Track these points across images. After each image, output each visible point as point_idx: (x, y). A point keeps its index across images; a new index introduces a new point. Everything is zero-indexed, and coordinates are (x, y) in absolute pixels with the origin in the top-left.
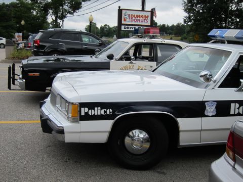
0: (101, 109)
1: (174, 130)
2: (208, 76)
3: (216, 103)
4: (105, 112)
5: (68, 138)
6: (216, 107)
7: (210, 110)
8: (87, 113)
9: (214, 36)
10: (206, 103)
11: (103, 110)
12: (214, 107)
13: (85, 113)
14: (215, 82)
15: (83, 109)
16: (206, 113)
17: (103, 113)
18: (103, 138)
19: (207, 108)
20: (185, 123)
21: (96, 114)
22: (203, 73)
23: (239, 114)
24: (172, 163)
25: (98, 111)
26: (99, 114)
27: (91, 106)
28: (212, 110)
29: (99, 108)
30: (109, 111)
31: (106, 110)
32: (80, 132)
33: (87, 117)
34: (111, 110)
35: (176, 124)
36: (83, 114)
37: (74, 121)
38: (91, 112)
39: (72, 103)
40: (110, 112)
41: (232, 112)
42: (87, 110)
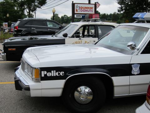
0: (56, 72)
1: (110, 86)
2: (133, 46)
3: (139, 65)
4: (59, 74)
5: (33, 94)
6: (140, 68)
8: (46, 75)
9: (137, 18)
10: (132, 65)
11: (57, 73)
12: (138, 68)
13: (45, 75)
14: (138, 50)
15: (43, 72)
16: (133, 73)
17: (57, 75)
18: (58, 93)
19: (133, 69)
20: (117, 80)
21: (53, 75)
22: (130, 44)
24: (109, 109)
25: (54, 73)
26: (55, 75)
27: (49, 69)
28: (137, 70)
29: (55, 71)
31: (59, 72)
32: (42, 89)
33: (46, 78)
34: (63, 73)
35: (111, 81)
36: (43, 75)
37: (37, 81)
38: (49, 74)
39: (35, 68)
40: (63, 74)
42: (45, 72)
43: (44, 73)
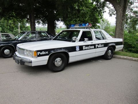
1: (68, 56)
3: (79, 46)
7: (78, 49)
10: (76, 47)
11: (45, 52)
14: (77, 40)
16: (76, 50)
20: (71, 54)
23: (86, 50)
25: (43, 53)
27: (41, 51)
30: (47, 52)
33: (40, 56)
35: (68, 54)
37: (35, 57)
38: (41, 54)
41: (84, 49)
43: (39, 53)
